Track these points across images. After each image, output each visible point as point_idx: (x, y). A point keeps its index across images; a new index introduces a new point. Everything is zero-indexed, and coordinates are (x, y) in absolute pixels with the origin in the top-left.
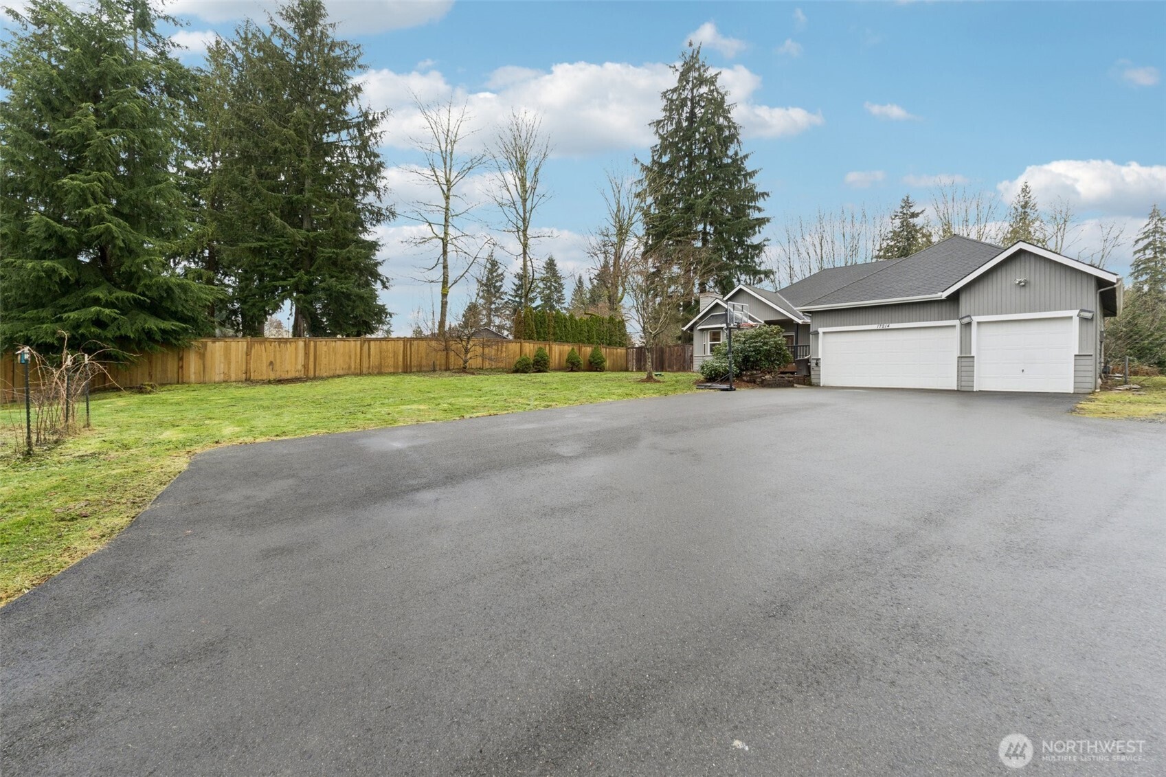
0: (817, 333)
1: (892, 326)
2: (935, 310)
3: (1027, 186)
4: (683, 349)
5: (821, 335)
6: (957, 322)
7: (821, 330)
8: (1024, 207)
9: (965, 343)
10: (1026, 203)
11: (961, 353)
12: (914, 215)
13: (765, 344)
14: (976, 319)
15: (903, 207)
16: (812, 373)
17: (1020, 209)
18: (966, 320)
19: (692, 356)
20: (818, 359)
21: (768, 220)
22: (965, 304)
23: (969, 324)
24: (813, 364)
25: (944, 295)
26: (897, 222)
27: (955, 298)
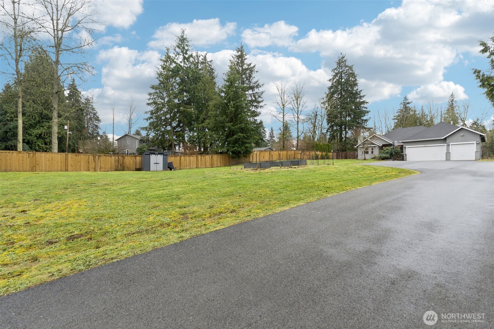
0: (405, 148)
1: (428, 145)
2: (439, 142)
3: (453, 94)
4: (354, 153)
5: (407, 148)
6: (446, 144)
7: (407, 147)
8: (452, 101)
9: (448, 149)
10: (453, 100)
11: (447, 151)
12: (408, 103)
13: (396, 150)
14: (451, 144)
15: (404, 100)
16: (404, 158)
17: (450, 102)
18: (448, 144)
19: (357, 155)
20: (406, 154)
21: (369, 112)
22: (448, 141)
23: (449, 145)
24: (404, 155)
25: (443, 138)
26: (402, 106)
27: (445, 139)
